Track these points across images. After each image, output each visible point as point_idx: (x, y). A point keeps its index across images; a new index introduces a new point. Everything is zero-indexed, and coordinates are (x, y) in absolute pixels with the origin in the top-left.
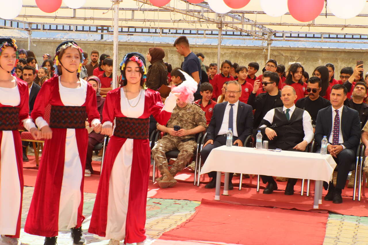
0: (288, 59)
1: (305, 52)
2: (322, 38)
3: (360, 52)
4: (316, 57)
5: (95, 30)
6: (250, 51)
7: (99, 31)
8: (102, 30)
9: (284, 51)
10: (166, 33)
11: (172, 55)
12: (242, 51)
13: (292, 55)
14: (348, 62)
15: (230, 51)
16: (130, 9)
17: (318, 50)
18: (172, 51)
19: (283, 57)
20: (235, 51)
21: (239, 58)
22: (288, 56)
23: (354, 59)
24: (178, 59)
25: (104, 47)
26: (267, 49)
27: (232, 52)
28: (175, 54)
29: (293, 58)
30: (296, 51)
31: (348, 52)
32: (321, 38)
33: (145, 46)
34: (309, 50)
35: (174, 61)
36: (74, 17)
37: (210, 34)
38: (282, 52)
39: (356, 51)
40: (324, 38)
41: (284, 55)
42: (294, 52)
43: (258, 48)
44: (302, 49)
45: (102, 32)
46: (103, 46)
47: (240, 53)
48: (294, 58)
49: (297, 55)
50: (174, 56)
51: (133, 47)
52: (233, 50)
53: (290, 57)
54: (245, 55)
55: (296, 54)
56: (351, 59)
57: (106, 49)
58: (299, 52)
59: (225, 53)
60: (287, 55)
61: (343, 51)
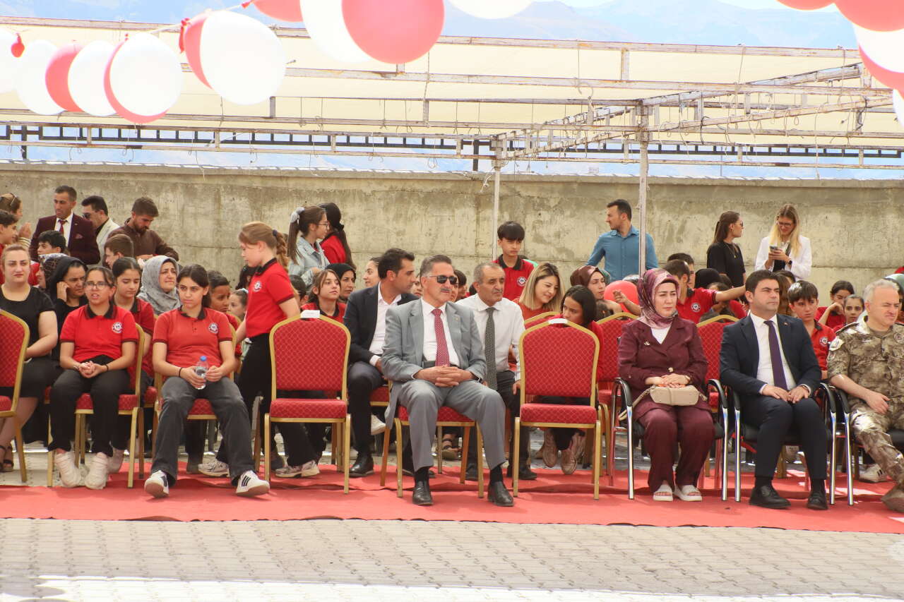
0: (534, 205)
1: (575, 186)
2: (626, 152)
3: (707, 186)
4: (600, 199)
5: (4, 135)
6: (438, 187)
7: (16, 138)
8: (24, 133)
9: (525, 185)
10: (208, 141)
11: (231, 198)
12: (417, 186)
13: (543, 194)
14: (677, 210)
15: (385, 187)
17: (608, 182)
18: (232, 187)
19: (522, 201)
20: (400, 186)
21: (409, 203)
22: (533, 197)
23: (690, 202)
24: (249, 209)
25: (41, 179)
27: (392, 189)
28: (240, 196)
29: (545, 202)
30: (554, 186)
31: (678, 185)
32: (622, 151)
33: (156, 175)
34: (585, 181)
35: (237, 213)
36: (271, 118)
38: (518, 188)
39: (697, 183)
40: (630, 151)
41: (524, 193)
42: (546, 186)
43: (461, 178)
44: (570, 180)
45: (24, 139)
46: (35, 176)
47: (413, 192)
48: (548, 201)
49: (556, 195)
50: (237, 201)
51: (122, 178)
52: (394, 184)
53: (538, 201)
54: (426, 197)
55: (552, 192)
56: (684, 203)
57: (47, 186)
58: (561, 186)
59: (373, 192)
60: (530, 193)
61: (665, 182)
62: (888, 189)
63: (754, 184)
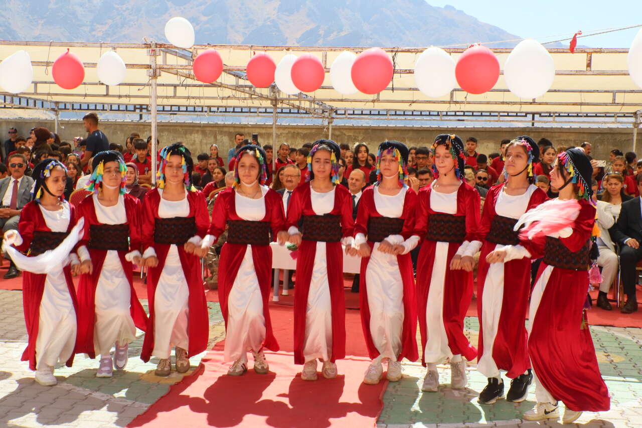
0: (352, 139)
1: (370, 131)
2: (388, 115)
3: (430, 130)
4: (382, 137)
5: (133, 109)
6: (309, 131)
7: (138, 111)
8: (141, 109)
9: (348, 130)
10: (214, 112)
11: (221, 136)
12: (300, 131)
13: (356, 134)
14: (417, 141)
15: (286, 131)
16: (172, 85)
17: (384, 128)
18: (221, 132)
19: (346, 137)
20: (292, 131)
21: (297, 138)
23: (423, 138)
24: (228, 141)
25: (144, 128)
26: (328, 129)
27: (289, 132)
28: (225, 135)
30: (360, 130)
31: (416, 130)
32: (386, 115)
33: (190, 126)
34: (374, 128)
35: (224, 143)
36: (106, 95)
37: (264, 113)
38: (344, 132)
39: (425, 129)
40: (390, 115)
41: (347, 134)
42: (357, 131)
43: (318, 127)
44: (367, 128)
45: (141, 111)
46: (142, 127)
47: (298, 134)
48: (359, 138)
50: (224, 137)
51: (177, 128)
52: (290, 130)
53: (354, 138)
54: (303, 136)
55: (360, 133)
56: (420, 138)
57: (146, 131)
58: (363, 131)
59: (281, 134)
60: (350, 134)
62: (517, 131)
63: (452, 129)
